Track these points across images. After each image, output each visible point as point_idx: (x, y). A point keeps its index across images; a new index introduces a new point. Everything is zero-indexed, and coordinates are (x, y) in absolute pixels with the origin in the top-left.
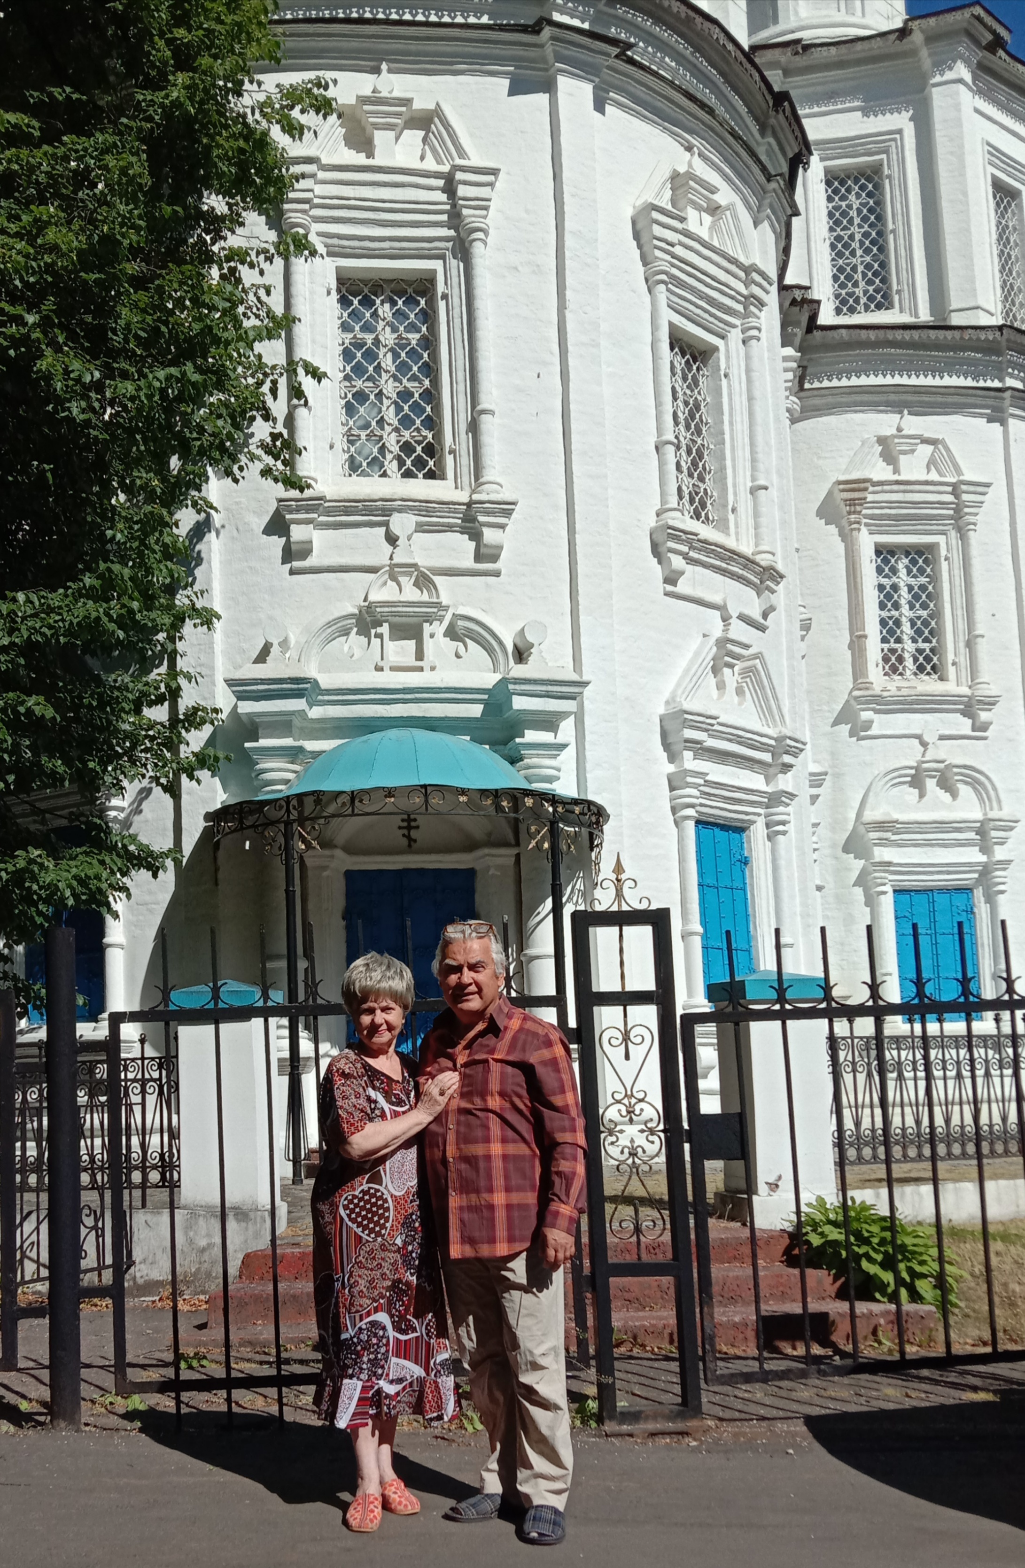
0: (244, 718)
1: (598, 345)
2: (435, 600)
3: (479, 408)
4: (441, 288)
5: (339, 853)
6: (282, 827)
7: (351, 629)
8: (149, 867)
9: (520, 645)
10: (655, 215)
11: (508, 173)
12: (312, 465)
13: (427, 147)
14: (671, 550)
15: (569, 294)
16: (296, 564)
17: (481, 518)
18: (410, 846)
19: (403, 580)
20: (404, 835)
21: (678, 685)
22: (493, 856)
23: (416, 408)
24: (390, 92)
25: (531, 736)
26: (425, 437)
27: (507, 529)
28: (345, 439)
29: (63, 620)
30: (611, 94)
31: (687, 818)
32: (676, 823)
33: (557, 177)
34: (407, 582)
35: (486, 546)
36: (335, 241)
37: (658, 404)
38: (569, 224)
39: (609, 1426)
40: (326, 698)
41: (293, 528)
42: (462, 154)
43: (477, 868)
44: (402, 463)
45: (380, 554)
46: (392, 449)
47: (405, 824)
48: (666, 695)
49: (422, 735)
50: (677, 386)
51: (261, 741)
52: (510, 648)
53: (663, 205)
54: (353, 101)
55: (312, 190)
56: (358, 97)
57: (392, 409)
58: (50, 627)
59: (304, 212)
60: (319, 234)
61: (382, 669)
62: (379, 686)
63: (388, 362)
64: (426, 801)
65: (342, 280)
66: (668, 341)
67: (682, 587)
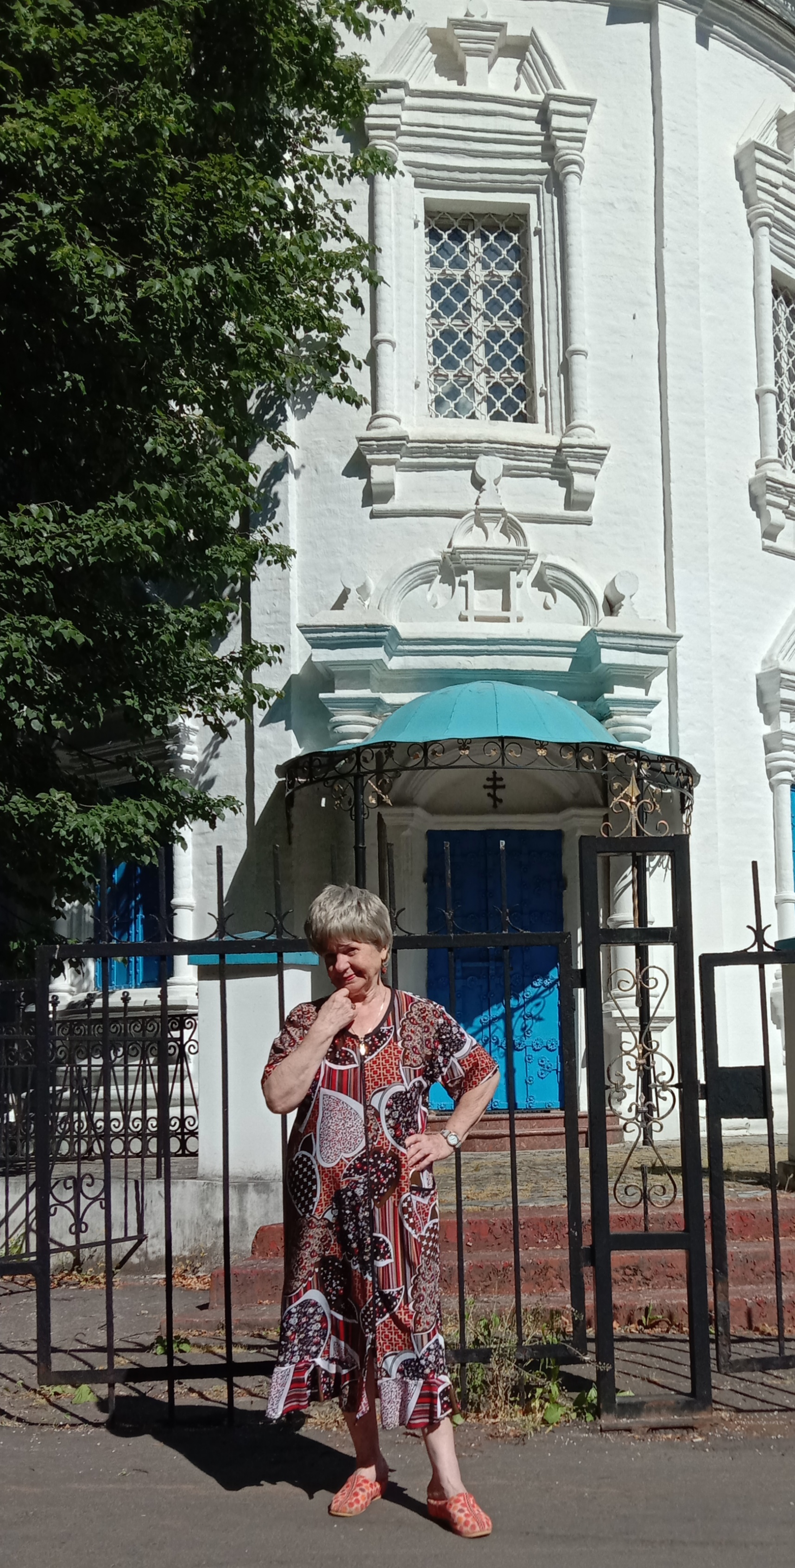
0: (320, 668)
1: (696, 287)
2: (522, 547)
3: (571, 348)
4: (533, 223)
5: (419, 811)
6: (351, 779)
7: (435, 576)
8: (205, 816)
9: (611, 597)
10: (759, 154)
11: (606, 106)
12: (396, 403)
13: (521, 76)
14: (770, 503)
15: (667, 233)
16: (377, 507)
17: (572, 463)
18: (495, 806)
19: (489, 525)
20: (489, 795)
21: (776, 643)
22: (579, 816)
23: (507, 349)
24: (485, 16)
25: (621, 692)
26: (516, 379)
27: (600, 475)
28: (432, 379)
29: (91, 540)
30: (715, 27)
31: (783, 781)
32: (772, 787)
33: (656, 111)
34: (493, 528)
35: (576, 492)
36: (423, 171)
37: (759, 351)
38: (667, 160)
39: (606, 1420)
40: (407, 648)
41: (374, 469)
42: (557, 83)
43: (564, 829)
44: (491, 405)
45: (466, 498)
46: (481, 390)
47: (490, 783)
48: (764, 654)
49: (504, 688)
50: (781, 335)
51: (337, 692)
52: (600, 600)
53: (769, 145)
54: (444, 25)
55: (398, 117)
56: (449, 20)
57: (482, 348)
58: (77, 547)
59: (391, 139)
60: (406, 163)
61: (466, 619)
62: (461, 636)
63: (478, 300)
64: (503, 754)
65: (430, 214)
66: (771, 287)
67: (782, 542)
